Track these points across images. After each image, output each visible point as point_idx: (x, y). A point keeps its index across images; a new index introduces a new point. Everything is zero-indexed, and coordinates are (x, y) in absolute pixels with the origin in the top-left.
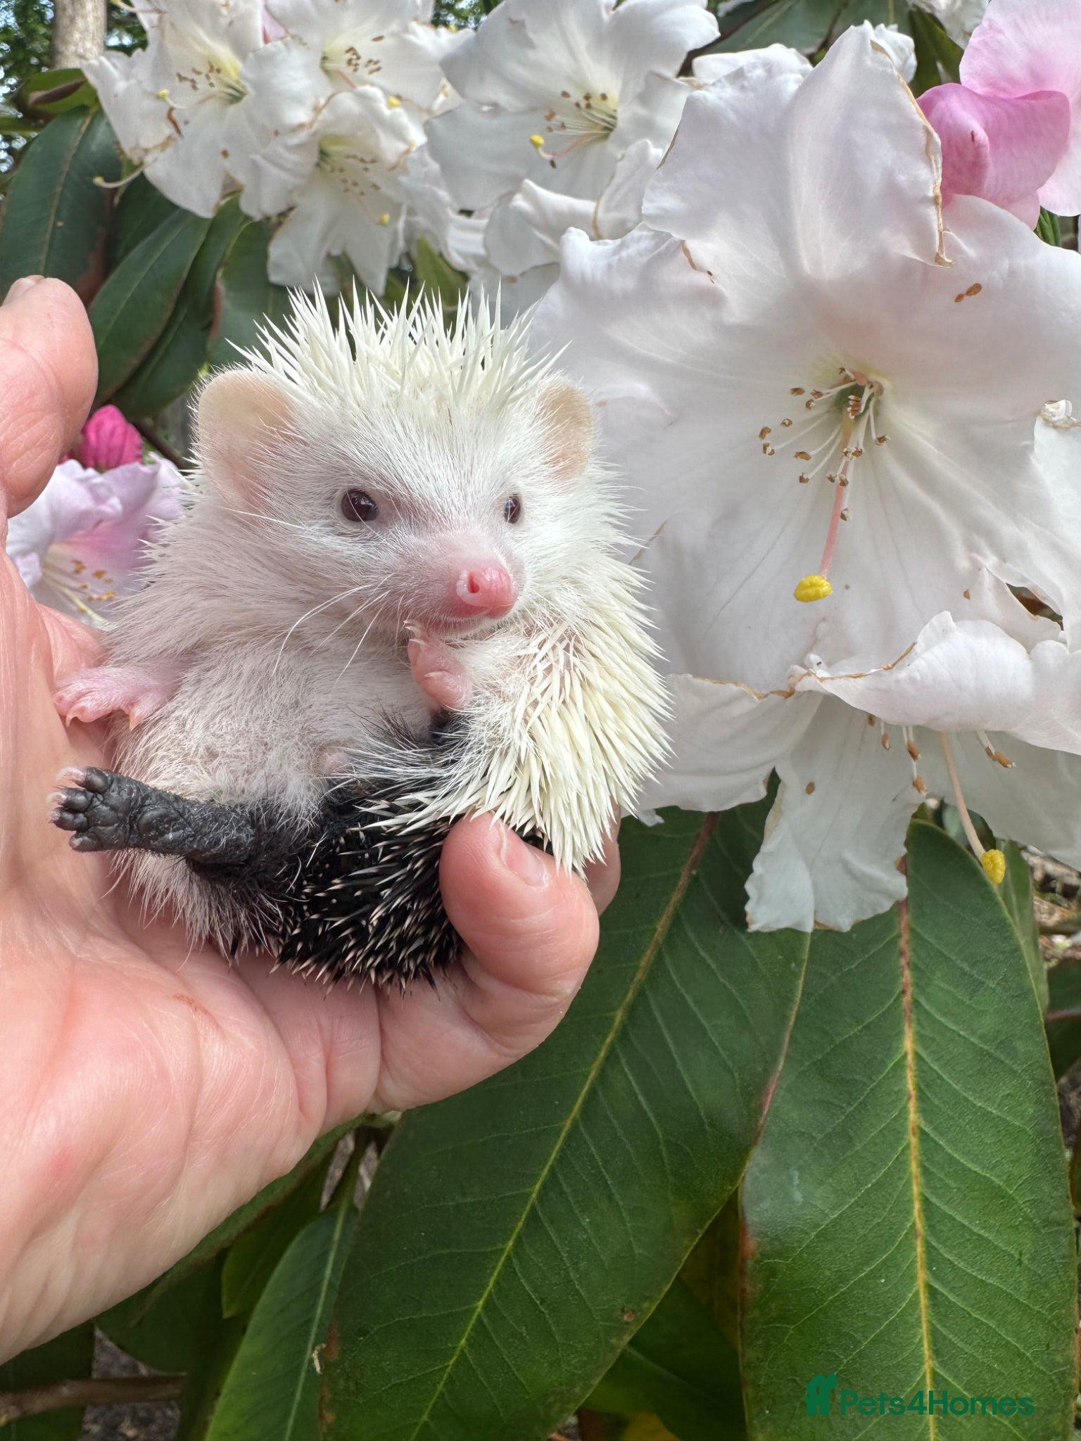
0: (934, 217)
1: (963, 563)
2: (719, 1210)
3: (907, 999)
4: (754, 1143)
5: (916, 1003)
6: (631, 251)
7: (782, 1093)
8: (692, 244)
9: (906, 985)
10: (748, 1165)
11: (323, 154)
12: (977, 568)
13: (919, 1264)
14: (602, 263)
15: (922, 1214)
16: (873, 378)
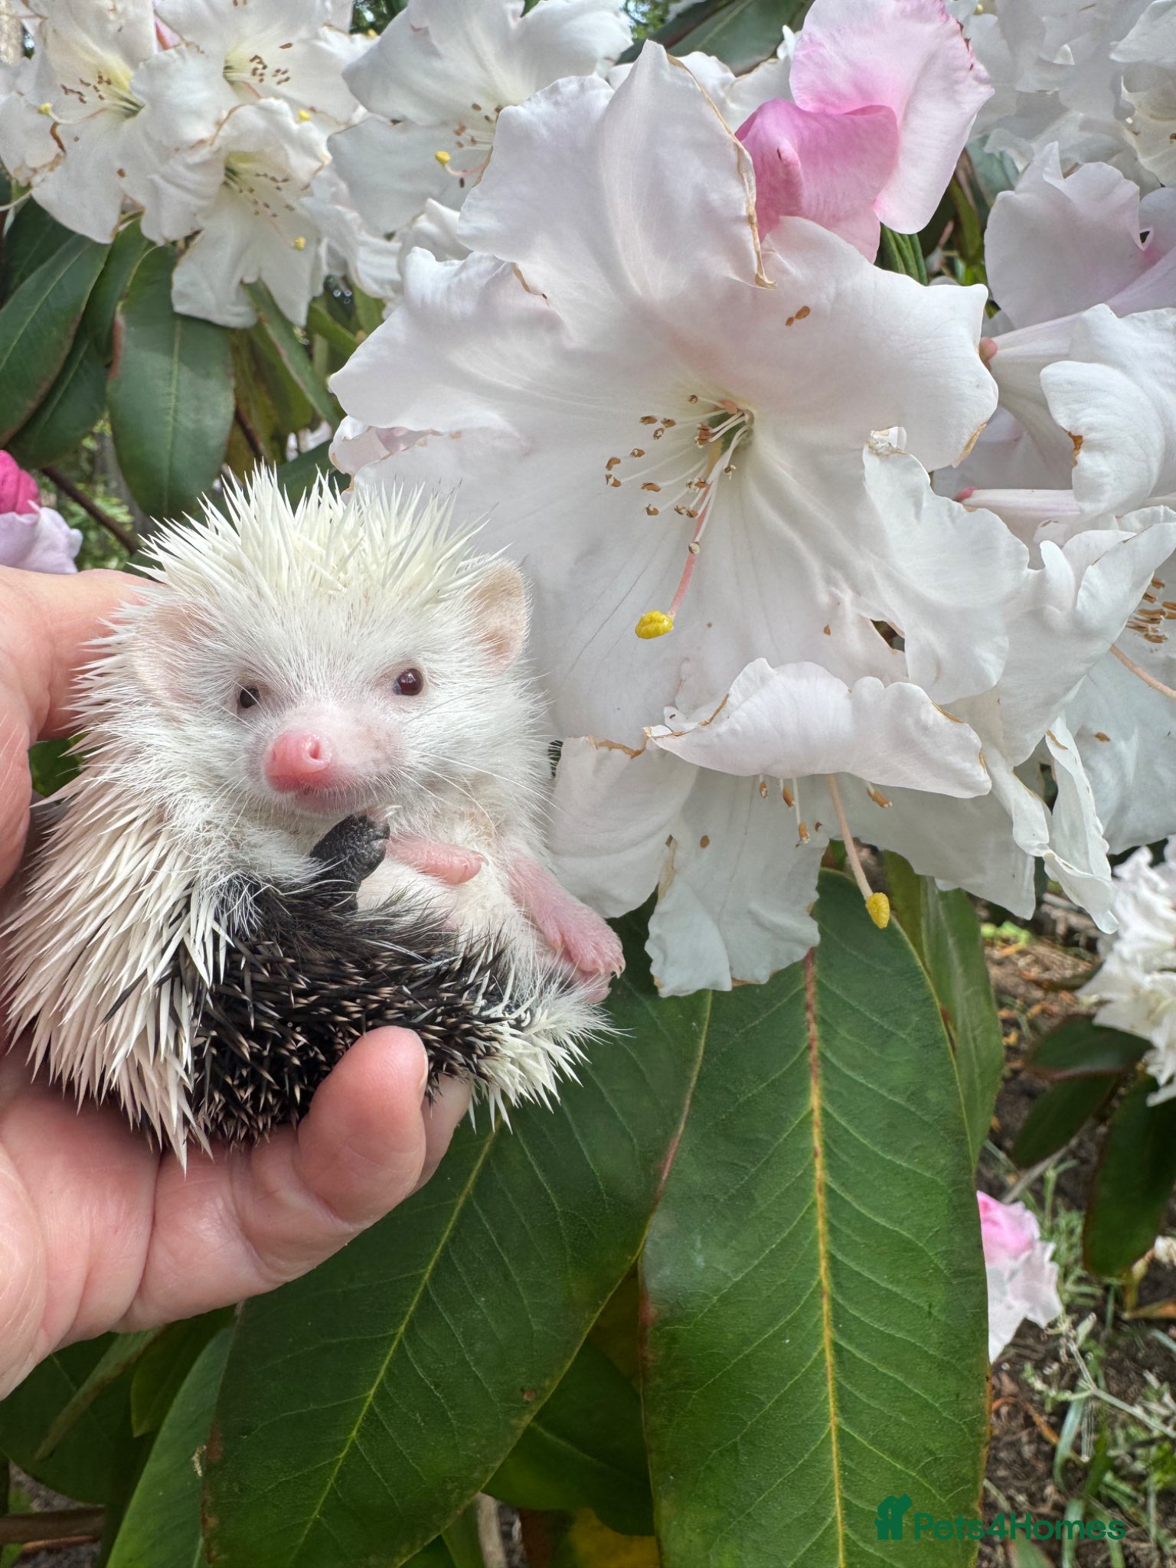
0: (749, 236)
1: (824, 599)
2: (620, 1281)
3: (814, 1053)
4: (651, 1210)
5: (823, 1057)
6: (472, 272)
7: (685, 1155)
8: (522, 266)
9: (812, 1040)
10: (647, 1233)
11: (231, 172)
12: (837, 603)
13: (825, 1322)
14: (443, 285)
15: (828, 1272)
16: (742, 406)
